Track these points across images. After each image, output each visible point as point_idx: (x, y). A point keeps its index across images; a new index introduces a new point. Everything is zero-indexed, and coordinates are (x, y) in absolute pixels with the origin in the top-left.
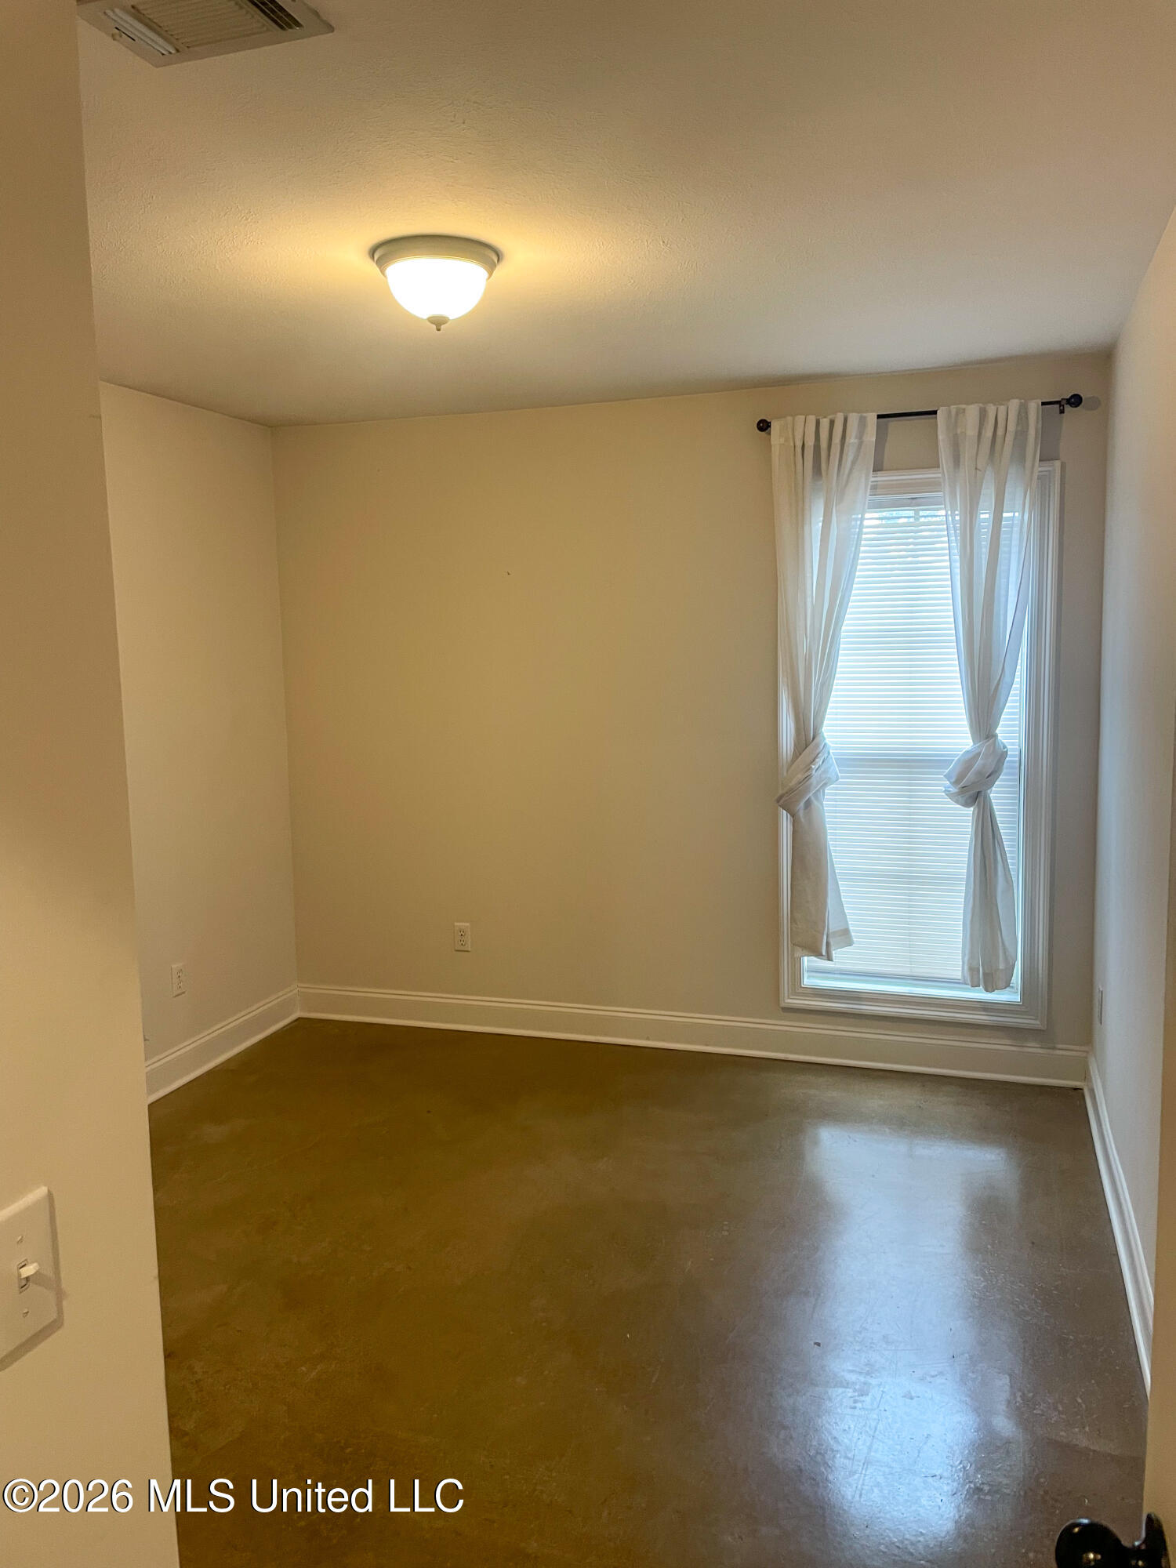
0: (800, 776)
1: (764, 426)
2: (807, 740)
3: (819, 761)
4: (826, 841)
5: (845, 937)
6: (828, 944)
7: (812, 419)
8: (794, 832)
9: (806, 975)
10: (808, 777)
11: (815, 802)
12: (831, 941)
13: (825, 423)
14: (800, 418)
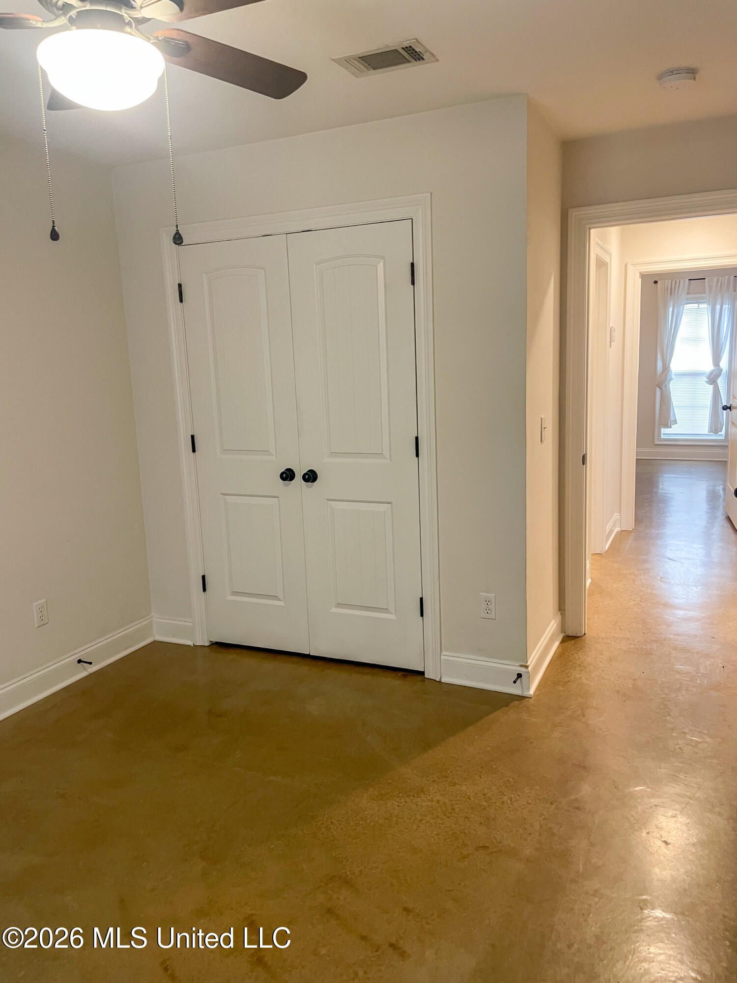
0: (664, 378)
1: (656, 282)
2: (666, 368)
3: (669, 374)
4: (671, 396)
5: (675, 422)
6: (670, 424)
7: (670, 281)
8: (661, 397)
9: (662, 435)
10: (666, 378)
11: (668, 385)
12: (672, 423)
13: (674, 282)
14: (667, 281)
